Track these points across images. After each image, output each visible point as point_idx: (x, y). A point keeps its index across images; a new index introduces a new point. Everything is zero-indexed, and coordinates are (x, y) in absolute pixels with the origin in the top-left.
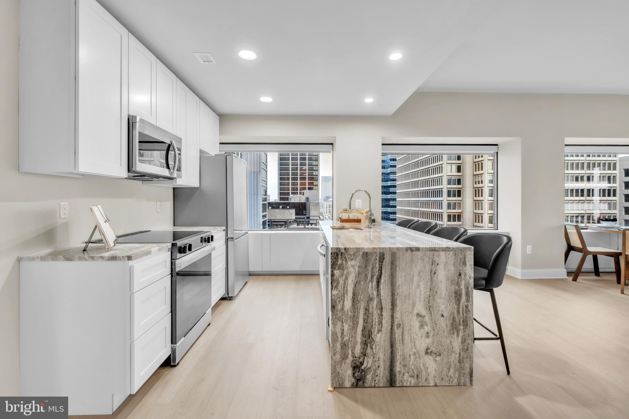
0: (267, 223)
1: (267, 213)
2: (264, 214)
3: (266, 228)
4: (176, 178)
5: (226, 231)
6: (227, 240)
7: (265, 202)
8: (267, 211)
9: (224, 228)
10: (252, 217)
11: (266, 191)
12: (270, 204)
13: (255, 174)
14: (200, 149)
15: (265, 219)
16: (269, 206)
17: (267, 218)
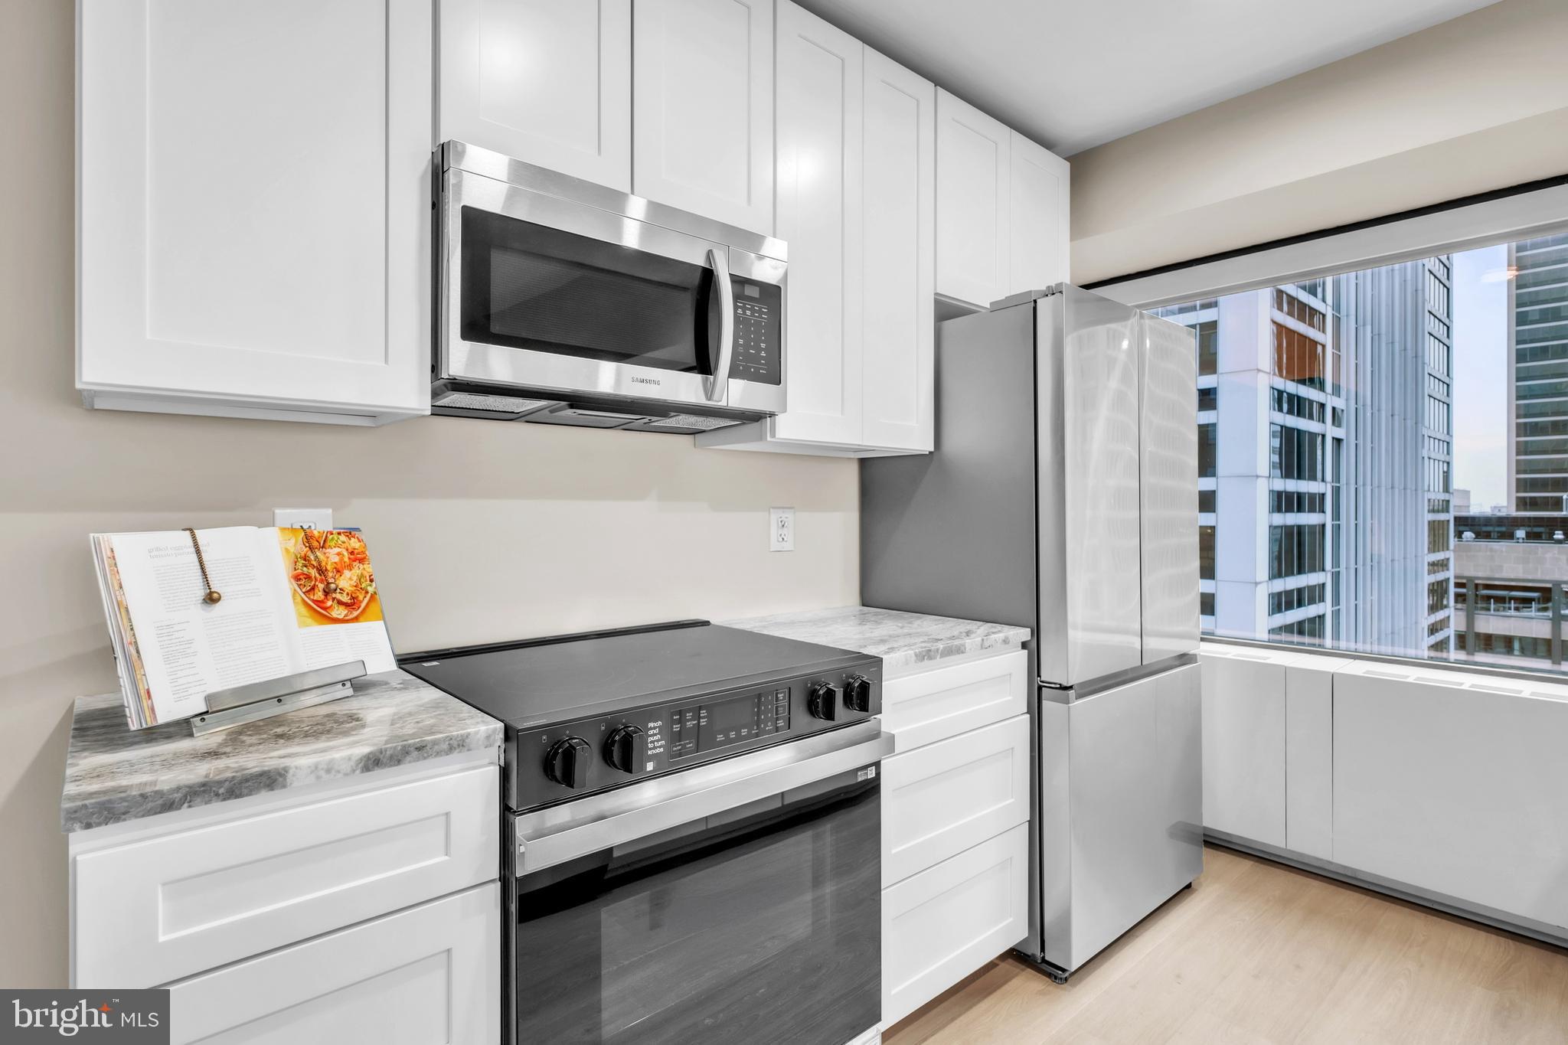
0: (1452, 590)
1: (1450, 554)
2: (1439, 556)
3: (1446, 607)
4: (772, 415)
5: (1034, 650)
6: (1037, 693)
7: (1442, 517)
8: (1452, 547)
9: (1025, 634)
10: (1383, 565)
11: (1447, 477)
12: (1464, 523)
13: (1396, 418)
14: (936, 294)
15: (1440, 576)
16: (1461, 528)
17: (1450, 574)
